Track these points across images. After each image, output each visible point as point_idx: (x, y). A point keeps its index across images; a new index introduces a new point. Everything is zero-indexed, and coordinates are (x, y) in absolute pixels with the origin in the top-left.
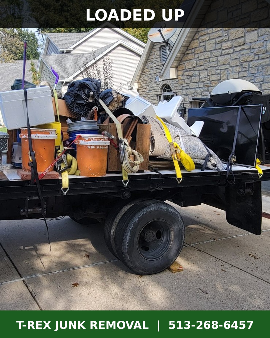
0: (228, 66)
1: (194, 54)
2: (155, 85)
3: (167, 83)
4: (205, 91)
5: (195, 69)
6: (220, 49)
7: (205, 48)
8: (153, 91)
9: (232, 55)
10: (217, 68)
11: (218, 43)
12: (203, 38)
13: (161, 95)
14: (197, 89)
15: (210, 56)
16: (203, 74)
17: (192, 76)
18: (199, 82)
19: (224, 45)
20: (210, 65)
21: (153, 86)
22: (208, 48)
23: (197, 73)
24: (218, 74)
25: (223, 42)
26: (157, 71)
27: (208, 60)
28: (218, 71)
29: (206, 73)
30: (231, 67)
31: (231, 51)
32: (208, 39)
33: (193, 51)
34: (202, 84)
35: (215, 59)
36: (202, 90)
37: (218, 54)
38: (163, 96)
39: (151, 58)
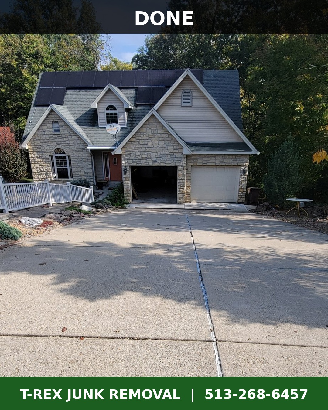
0: (151, 152)
1: (132, 144)
2: (48, 148)
3: (60, 148)
4: (138, 161)
5: (133, 151)
6: (147, 144)
7: (139, 143)
8: (45, 152)
9: (153, 148)
10: (145, 152)
11: (146, 142)
12: (138, 138)
13: (53, 155)
14: (134, 160)
15: (141, 147)
16: (138, 154)
17: (131, 154)
18: (135, 157)
19: (149, 143)
20: (141, 150)
21: (46, 148)
22: (141, 143)
23: (134, 153)
24: (146, 155)
25: (148, 142)
26: (50, 138)
27: (141, 148)
28: (146, 154)
29: (139, 153)
30: (152, 153)
31: (152, 146)
32: (141, 139)
33: (132, 142)
34: (137, 158)
35: (145, 148)
36: (137, 161)
37: (146, 146)
38: (56, 157)
39: (43, 127)
